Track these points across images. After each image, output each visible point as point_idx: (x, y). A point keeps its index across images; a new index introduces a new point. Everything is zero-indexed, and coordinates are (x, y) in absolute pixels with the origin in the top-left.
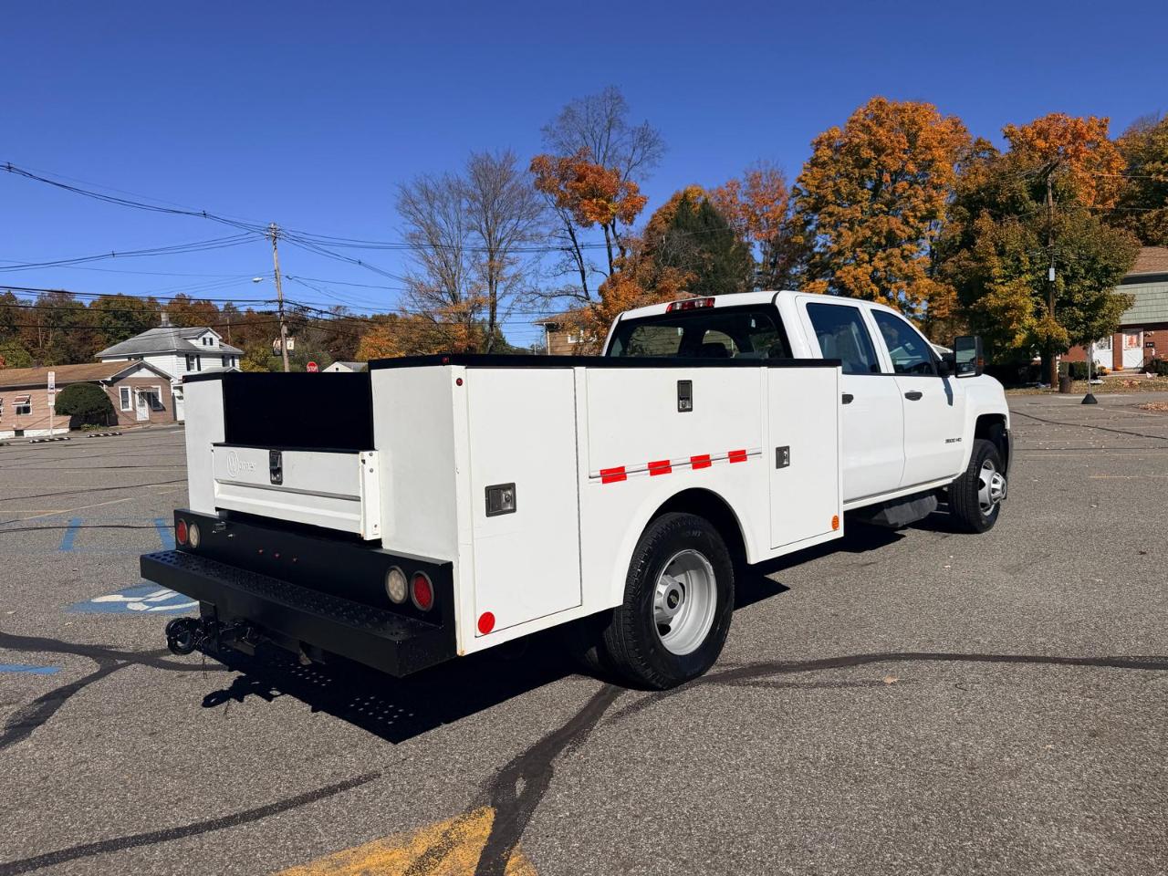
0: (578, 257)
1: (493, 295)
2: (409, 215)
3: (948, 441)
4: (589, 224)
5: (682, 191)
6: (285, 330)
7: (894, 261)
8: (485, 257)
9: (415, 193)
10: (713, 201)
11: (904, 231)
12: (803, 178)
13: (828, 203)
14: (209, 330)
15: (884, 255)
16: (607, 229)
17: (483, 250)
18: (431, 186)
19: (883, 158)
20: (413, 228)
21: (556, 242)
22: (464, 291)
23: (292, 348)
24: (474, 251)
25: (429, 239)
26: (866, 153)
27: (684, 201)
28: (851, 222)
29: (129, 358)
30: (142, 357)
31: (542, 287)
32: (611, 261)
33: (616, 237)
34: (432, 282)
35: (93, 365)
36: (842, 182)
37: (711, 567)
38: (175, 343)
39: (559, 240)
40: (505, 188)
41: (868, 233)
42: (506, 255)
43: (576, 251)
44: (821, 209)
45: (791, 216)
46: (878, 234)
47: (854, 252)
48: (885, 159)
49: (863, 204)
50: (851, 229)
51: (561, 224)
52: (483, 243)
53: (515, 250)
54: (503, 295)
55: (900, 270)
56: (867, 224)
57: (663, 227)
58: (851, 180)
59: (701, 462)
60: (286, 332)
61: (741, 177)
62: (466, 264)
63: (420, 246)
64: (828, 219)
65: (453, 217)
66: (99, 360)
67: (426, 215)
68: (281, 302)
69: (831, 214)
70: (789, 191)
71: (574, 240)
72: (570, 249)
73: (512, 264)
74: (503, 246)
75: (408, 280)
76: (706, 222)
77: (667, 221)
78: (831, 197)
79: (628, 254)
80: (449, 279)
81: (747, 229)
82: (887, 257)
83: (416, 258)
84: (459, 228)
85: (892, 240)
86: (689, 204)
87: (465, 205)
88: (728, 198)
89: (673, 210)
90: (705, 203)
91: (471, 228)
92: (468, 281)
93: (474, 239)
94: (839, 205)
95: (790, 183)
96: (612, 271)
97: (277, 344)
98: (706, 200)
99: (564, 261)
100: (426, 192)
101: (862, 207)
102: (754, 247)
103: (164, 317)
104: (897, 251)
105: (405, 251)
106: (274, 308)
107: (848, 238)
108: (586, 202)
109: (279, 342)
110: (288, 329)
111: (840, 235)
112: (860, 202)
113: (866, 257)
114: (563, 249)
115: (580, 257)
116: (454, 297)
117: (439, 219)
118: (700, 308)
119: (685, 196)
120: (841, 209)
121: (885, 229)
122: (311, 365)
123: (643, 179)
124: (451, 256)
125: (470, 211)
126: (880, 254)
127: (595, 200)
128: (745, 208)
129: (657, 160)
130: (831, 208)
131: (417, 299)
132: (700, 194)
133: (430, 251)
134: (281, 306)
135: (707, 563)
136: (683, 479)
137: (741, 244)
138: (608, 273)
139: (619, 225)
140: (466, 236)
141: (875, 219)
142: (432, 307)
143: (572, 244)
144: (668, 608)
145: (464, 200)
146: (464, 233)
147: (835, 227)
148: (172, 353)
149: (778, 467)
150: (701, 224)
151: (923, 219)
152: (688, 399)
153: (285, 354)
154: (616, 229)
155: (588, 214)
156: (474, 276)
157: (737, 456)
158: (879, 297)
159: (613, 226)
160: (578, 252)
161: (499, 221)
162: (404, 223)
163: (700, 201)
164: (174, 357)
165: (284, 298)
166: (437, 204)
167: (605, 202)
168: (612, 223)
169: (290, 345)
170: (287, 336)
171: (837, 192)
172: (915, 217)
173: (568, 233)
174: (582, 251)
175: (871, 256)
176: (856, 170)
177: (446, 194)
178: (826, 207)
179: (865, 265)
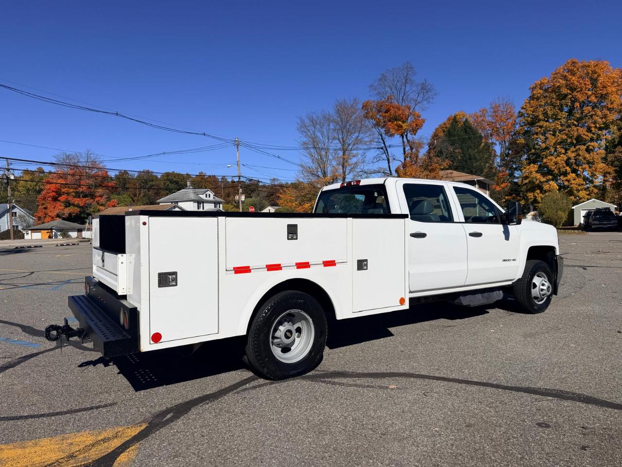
0: (386, 152)
1: (344, 173)
2: (303, 133)
3: (504, 260)
4: (392, 135)
5: (453, 115)
6: (241, 191)
7: (581, 153)
8: (341, 153)
9: (307, 121)
10: (471, 120)
11: (588, 136)
12: (525, 107)
13: (539, 120)
14: (208, 190)
15: (574, 150)
16: (403, 137)
17: (340, 149)
18: (315, 117)
19: (575, 93)
20: (305, 139)
21: (374, 145)
22: (329, 170)
23: (244, 200)
24: (335, 150)
25: (314, 145)
26: (565, 91)
27: (454, 120)
28: (554, 131)
29: (172, 203)
30: (177, 202)
31: (366, 168)
32: (405, 153)
33: (408, 141)
34: (314, 166)
35: (156, 206)
36: (548, 109)
37: (311, 320)
38: (192, 196)
39: (375, 143)
40: (353, 117)
41: (565, 137)
42: (352, 152)
43: (385, 149)
44: (535, 123)
45: (518, 127)
46: (571, 138)
47: (556, 148)
48: (576, 94)
49: (562, 120)
50: (554, 135)
51: (377, 135)
52: (340, 146)
53: (357, 149)
54: (349, 173)
55: (585, 158)
56: (564, 132)
57: (441, 134)
58: (555, 106)
60: (241, 192)
61: (488, 107)
62: (330, 157)
63: (307, 148)
64: (539, 129)
65: (325, 132)
66: (158, 203)
67: (312, 133)
68: (239, 177)
69: (541, 127)
70: (516, 114)
71: (384, 143)
72: (382, 148)
73: (354, 156)
74: (350, 147)
75: (302, 166)
76: (466, 132)
77: (444, 132)
78: (541, 117)
79: (414, 150)
80: (321, 163)
81: (491, 135)
82: (576, 151)
83: (306, 154)
84: (328, 139)
85: (580, 140)
86: (456, 122)
87: (332, 127)
88: (481, 118)
89: (448, 126)
90: (466, 121)
91: (334, 138)
92: (332, 166)
93: (336, 144)
94: (546, 121)
95: (517, 109)
96: (405, 159)
97: (237, 197)
98: (466, 119)
99: (378, 154)
100: (312, 120)
101: (561, 122)
102: (496, 145)
103: (188, 184)
104: (583, 147)
105: (301, 151)
106: (236, 179)
107: (552, 140)
108: (390, 123)
109: (238, 197)
110: (242, 191)
111: (547, 138)
112: (560, 119)
113: (563, 151)
114: (378, 148)
115: (387, 152)
116: (325, 174)
117: (319, 135)
118: (354, 185)
119: (455, 117)
120: (548, 123)
121: (576, 134)
122: (251, 208)
123: (423, 110)
124: (323, 153)
125: (335, 130)
126: (573, 149)
127: (395, 123)
128: (490, 124)
129: (431, 100)
130: (541, 123)
131: (305, 175)
132: (464, 116)
133: (312, 151)
134: (239, 179)
135: (308, 317)
136: (290, 273)
137: (486, 144)
138: (403, 162)
139: (409, 135)
140: (332, 142)
141: (570, 129)
142: (313, 179)
143: (383, 145)
144: (285, 339)
145: (331, 124)
146: (331, 141)
147: (544, 134)
148: (191, 201)
149: (359, 269)
150: (463, 133)
151: (600, 129)
152: (295, 233)
153: (240, 202)
154: (408, 137)
155: (391, 130)
156: (334, 163)
157: (329, 263)
158: (571, 174)
159: (406, 136)
160: (386, 150)
161: (349, 134)
162: (301, 137)
163: (463, 120)
165: (241, 175)
166: (318, 126)
167: (401, 123)
168: (406, 134)
169: (243, 198)
170: (242, 193)
171: (545, 114)
172: (596, 127)
173: (381, 140)
174: (388, 149)
175: (566, 150)
176: (558, 101)
177: (323, 121)
178: (539, 122)
179: (562, 155)
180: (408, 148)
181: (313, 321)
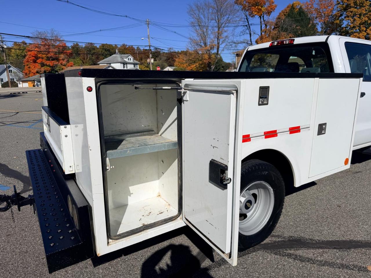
0: (249, 28)
1: (218, 43)
2: (192, 15)
4: (253, 16)
6: (151, 56)
8: (216, 29)
9: (194, 7)
10: (303, 7)
13: (351, 7)
14: (129, 56)
16: (261, 18)
17: (216, 27)
18: (199, 4)
20: (192, 20)
21: (241, 23)
22: (208, 41)
24: (212, 27)
25: (199, 24)
27: (293, 7)
28: (360, 15)
29: (107, 64)
30: (110, 64)
31: (235, 40)
32: (261, 30)
33: (264, 21)
34: (198, 39)
35: (97, 66)
37: (272, 190)
38: (120, 60)
39: (242, 22)
40: (225, 4)
41: (367, 19)
42: (224, 29)
43: (248, 26)
44: (348, 9)
45: (335, 12)
47: (360, 27)
49: (366, 7)
50: (359, 18)
51: (244, 16)
52: (216, 24)
53: (227, 26)
54: (222, 43)
56: (367, 15)
57: (284, 17)
59: (271, 134)
62: (209, 32)
63: (194, 26)
64: (350, 14)
65: (206, 15)
66: (99, 64)
67: (197, 15)
68: (150, 46)
69: (351, 12)
70: (335, 3)
71: (248, 22)
72: (246, 26)
73: (225, 32)
74: (223, 25)
75: (190, 39)
76: (300, 15)
77: (285, 15)
78: (352, 5)
79: (268, 28)
80: (204, 37)
81: (316, 18)
83: (193, 30)
84: (208, 19)
86: (294, 8)
87: (210, 11)
88: (310, 6)
89: (288, 11)
90: (301, 8)
91: (212, 19)
92: (210, 39)
93: (214, 23)
94: (355, 8)
96: (261, 34)
97: (148, 60)
98: (301, 7)
99: (244, 30)
100: (197, 7)
101: (365, 9)
102: (318, 25)
103: (117, 51)
106: (148, 48)
107: (358, 22)
108: (253, 7)
109: (149, 60)
110: (152, 55)
111: (354, 20)
112: (365, 6)
113: (365, 29)
114: (244, 26)
115: (250, 29)
116: (205, 44)
117: (202, 16)
118: (286, 44)
119: (293, 5)
120: (356, 9)
122: (158, 68)
124: (205, 30)
125: (212, 13)
127: (257, 7)
128: (316, 10)
130: (352, 9)
131: (193, 45)
132: (299, 5)
133: (198, 28)
134: (150, 48)
135: (270, 187)
136: (258, 145)
137: (313, 24)
138: (260, 35)
139: (265, 16)
140: (210, 22)
142: (198, 48)
143: (247, 24)
144: (245, 209)
145: (210, 9)
146: (210, 21)
147: (353, 17)
148: (119, 63)
149: (318, 135)
150: (298, 16)
152: (266, 98)
153: (151, 64)
154: (264, 18)
155: (254, 12)
156: (212, 36)
157: (295, 130)
159: (263, 17)
160: (249, 27)
161: (222, 16)
162: (190, 18)
163: (299, 7)
164: (120, 64)
165: (151, 45)
166: (201, 11)
167: (260, 8)
168: (263, 15)
169: (152, 61)
170: (152, 58)
171: (355, 2)
173: (246, 20)
174: (251, 26)
175: (367, 28)
177: (204, 7)
178: (350, 9)
179: (364, 32)
180: (263, 26)
181: (273, 191)
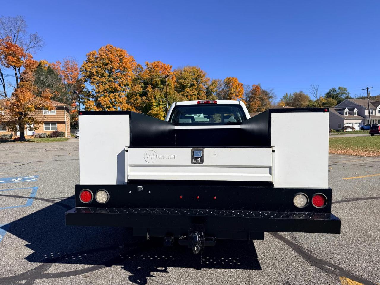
0: (2, 81)
7: (117, 97)
10: (52, 67)
11: (119, 88)
12: (84, 66)
13: (94, 75)
15: (113, 95)
16: (16, 70)
19: (112, 64)
26: (107, 61)
27: (40, 65)
28: (102, 82)
33: (20, 73)
36: (99, 69)
41: (108, 87)
44: (92, 77)
45: (80, 77)
46: (111, 88)
47: (104, 92)
48: (113, 64)
49: (106, 77)
50: (102, 85)
55: (119, 100)
56: (108, 84)
58: (102, 69)
61: (62, 61)
64: (95, 80)
69: (95, 79)
70: (79, 69)
76: (50, 74)
78: (95, 73)
81: (64, 79)
82: (114, 96)
85: (115, 90)
86: (42, 66)
88: (57, 67)
90: (49, 67)
94: (98, 76)
101: (106, 78)
104: (117, 94)
107: (102, 88)
111: (99, 86)
113: (108, 95)
115: (4, 81)
119: (40, 63)
120: (98, 78)
121: (114, 87)
126: (112, 94)
128: (63, 71)
130: (95, 77)
132: (47, 64)
138: (16, 88)
141: (110, 83)
147: (97, 83)
151: (125, 86)
154: (20, 70)
158: (112, 108)
163: (47, 66)
168: (19, 68)
171: (97, 72)
172: (123, 84)
174: (4, 79)
176: (104, 66)
178: (94, 76)
179: (108, 97)
